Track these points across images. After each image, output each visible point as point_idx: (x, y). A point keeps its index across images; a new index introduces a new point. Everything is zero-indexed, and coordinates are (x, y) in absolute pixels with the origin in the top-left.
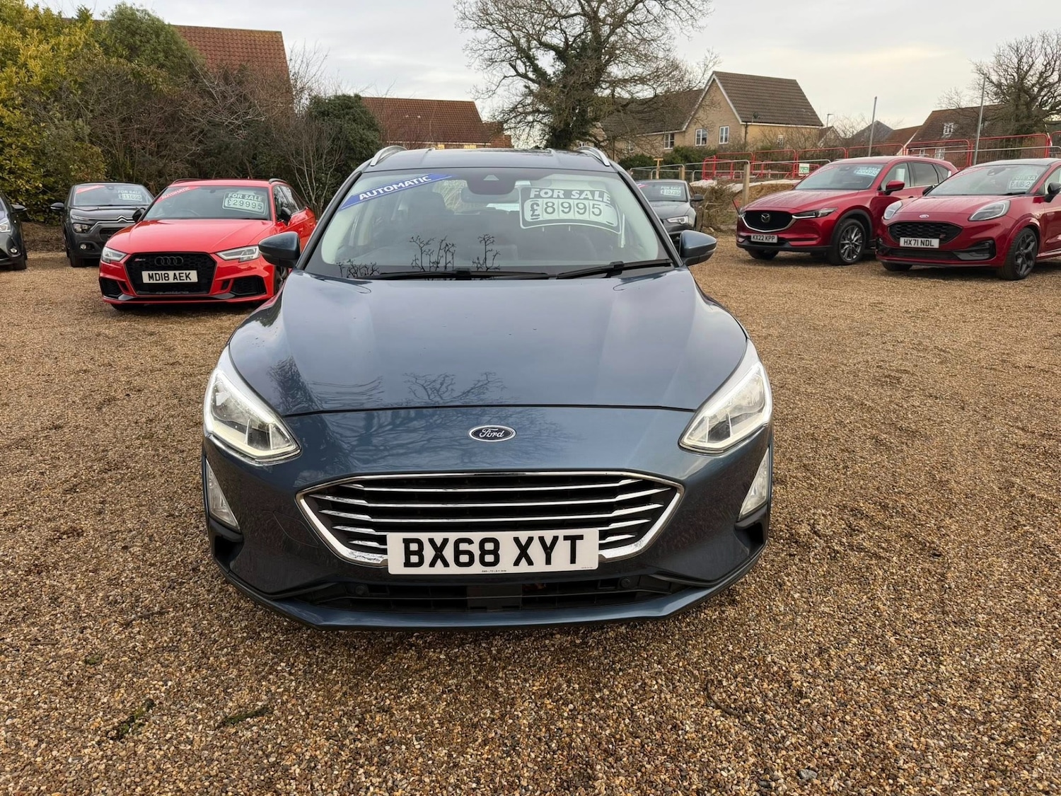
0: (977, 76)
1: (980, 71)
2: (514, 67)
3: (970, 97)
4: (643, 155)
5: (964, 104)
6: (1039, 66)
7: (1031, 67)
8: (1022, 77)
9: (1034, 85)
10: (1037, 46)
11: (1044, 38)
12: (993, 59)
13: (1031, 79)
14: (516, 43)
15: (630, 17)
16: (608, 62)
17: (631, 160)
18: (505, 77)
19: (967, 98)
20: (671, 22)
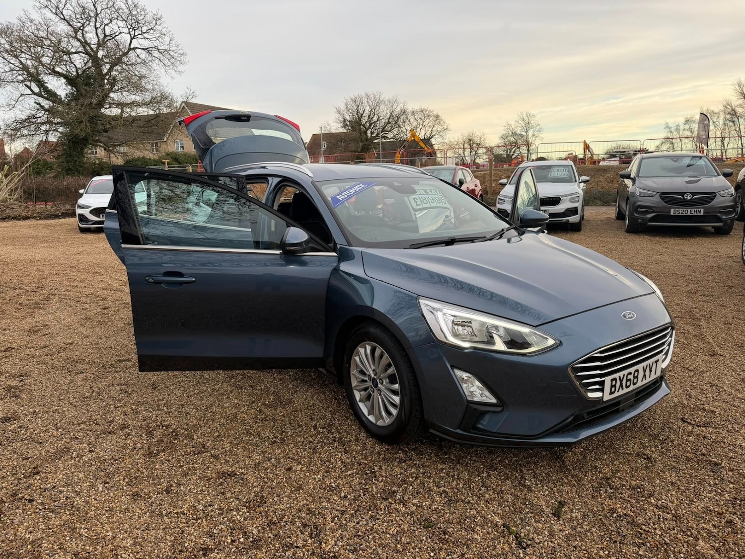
0: (337, 115)
1: (339, 112)
2: (29, 88)
3: (336, 127)
4: (144, 158)
5: (333, 131)
6: (367, 112)
7: (364, 111)
8: (360, 119)
9: (366, 122)
10: (365, 100)
11: (368, 97)
12: (344, 106)
13: (365, 120)
15: (125, 59)
16: (111, 90)
17: (136, 161)
18: (22, 95)
19: (334, 128)
20: (155, 65)
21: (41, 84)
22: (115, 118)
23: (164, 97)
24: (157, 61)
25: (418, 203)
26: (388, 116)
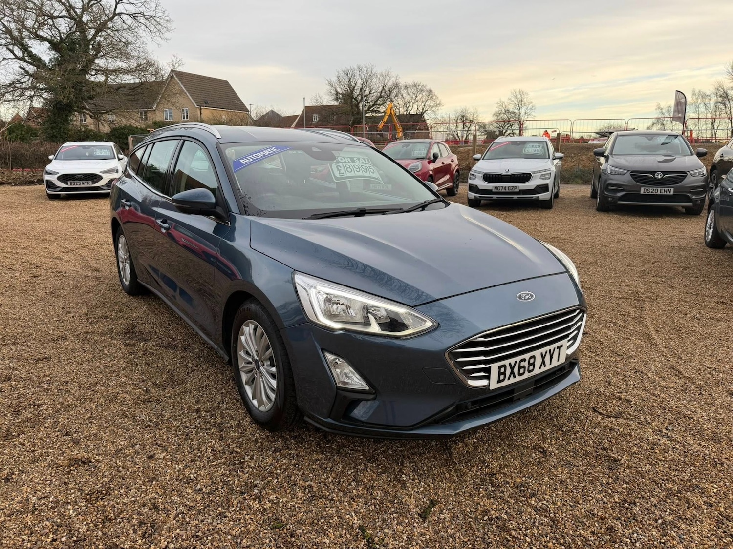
0: (329, 87)
1: (331, 85)
2: (12, 52)
3: (328, 100)
5: (325, 104)
6: (359, 85)
7: (355, 84)
8: (352, 90)
9: (358, 95)
10: (357, 73)
11: (360, 70)
12: (336, 79)
13: (356, 93)
14: (8, 31)
15: (110, 25)
16: (96, 56)
18: (4, 59)
19: (326, 100)
20: (142, 31)
21: (25, 48)
22: (99, 85)
23: (149, 64)
24: (143, 27)
25: (341, 172)
26: (381, 89)
